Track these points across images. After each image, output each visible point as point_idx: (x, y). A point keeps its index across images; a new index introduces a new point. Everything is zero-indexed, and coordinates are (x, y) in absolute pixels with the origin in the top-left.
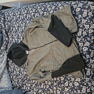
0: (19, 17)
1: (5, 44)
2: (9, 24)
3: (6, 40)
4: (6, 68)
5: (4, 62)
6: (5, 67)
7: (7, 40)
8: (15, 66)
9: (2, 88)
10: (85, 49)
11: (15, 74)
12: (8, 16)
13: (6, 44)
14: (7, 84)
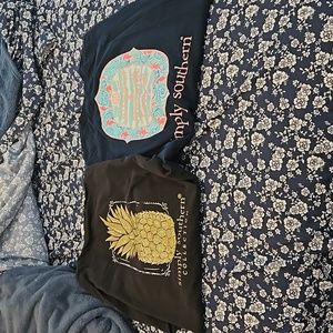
0: (88, 17)
1: (31, 108)
2: (50, 37)
3: (35, 95)
4: (30, 191)
5: (23, 169)
6: (26, 189)
7: (38, 92)
8: (61, 189)
9: (15, 258)
10: (314, 162)
11: (60, 216)
12: (47, 7)
13: (35, 107)
14: (31, 247)
